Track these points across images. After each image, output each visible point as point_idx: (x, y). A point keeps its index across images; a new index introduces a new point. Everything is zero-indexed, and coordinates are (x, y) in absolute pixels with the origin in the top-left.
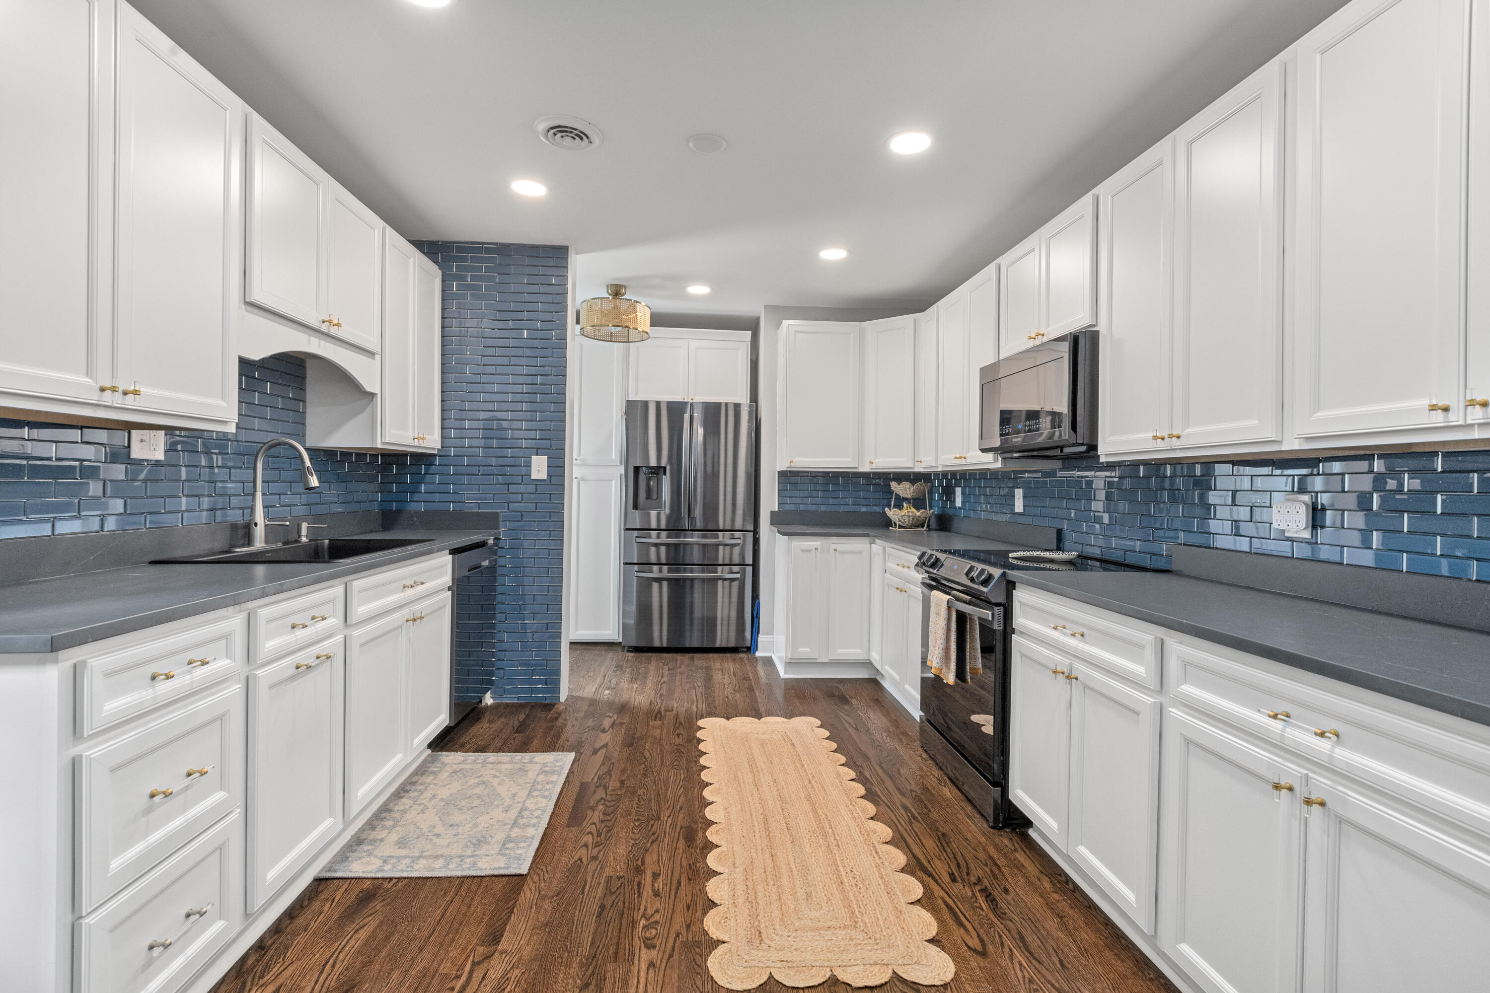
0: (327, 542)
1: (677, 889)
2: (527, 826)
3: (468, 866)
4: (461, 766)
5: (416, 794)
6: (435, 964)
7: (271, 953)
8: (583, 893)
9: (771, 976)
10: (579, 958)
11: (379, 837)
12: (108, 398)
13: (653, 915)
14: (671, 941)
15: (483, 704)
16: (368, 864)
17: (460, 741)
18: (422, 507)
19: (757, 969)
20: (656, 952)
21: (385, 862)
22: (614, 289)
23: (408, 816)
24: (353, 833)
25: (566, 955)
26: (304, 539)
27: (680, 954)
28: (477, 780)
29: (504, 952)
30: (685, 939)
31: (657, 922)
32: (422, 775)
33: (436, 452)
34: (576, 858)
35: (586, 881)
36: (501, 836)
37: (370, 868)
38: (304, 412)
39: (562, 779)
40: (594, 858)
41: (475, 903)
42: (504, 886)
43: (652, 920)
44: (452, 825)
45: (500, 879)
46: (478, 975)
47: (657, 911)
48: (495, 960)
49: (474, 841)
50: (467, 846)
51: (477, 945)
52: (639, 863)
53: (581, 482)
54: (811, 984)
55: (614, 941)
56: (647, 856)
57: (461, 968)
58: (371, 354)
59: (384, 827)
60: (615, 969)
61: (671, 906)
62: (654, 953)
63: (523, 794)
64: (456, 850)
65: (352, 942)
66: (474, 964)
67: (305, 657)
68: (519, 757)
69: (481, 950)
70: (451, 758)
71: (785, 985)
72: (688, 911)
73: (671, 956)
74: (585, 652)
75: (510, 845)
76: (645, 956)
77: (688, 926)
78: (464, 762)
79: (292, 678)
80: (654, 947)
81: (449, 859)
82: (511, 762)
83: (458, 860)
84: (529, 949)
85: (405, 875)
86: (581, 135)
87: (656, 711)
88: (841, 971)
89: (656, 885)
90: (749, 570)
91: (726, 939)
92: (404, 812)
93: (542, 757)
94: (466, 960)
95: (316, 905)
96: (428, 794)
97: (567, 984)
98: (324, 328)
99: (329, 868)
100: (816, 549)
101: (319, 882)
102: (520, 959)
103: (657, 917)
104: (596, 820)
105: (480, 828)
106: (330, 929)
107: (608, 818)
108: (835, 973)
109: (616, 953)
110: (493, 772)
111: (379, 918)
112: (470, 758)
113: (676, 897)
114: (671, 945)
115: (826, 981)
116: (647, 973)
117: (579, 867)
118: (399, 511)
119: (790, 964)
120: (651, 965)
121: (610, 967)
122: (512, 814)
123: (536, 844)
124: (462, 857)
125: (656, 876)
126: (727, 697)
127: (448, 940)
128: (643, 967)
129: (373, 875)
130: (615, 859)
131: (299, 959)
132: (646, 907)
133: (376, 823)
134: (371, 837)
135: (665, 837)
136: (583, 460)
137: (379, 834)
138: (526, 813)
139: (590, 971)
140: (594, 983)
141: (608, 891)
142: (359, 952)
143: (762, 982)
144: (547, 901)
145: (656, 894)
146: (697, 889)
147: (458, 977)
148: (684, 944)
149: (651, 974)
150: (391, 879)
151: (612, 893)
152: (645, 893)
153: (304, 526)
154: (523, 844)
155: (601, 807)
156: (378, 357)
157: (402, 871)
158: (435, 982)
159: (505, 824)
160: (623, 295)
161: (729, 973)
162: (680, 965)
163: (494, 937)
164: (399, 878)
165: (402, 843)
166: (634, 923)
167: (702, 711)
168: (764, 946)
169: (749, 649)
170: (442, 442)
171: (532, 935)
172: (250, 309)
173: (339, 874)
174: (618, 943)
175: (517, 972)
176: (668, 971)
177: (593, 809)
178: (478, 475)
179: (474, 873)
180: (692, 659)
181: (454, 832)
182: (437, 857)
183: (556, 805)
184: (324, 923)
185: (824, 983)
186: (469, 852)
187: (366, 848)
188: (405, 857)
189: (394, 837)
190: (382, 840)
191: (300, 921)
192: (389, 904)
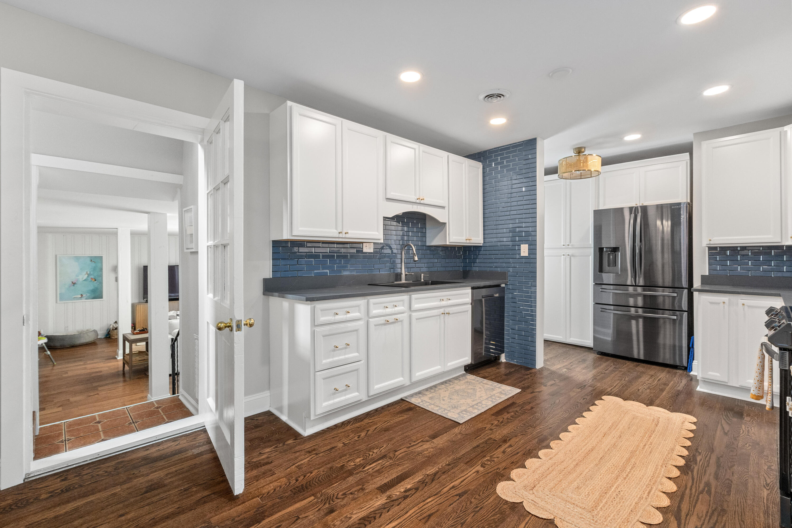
0: (430, 281)
1: (515, 455)
2: (476, 408)
3: (444, 413)
4: (471, 381)
5: (448, 385)
6: (412, 436)
7: (377, 413)
8: (475, 439)
9: (522, 503)
10: (454, 456)
11: (426, 394)
12: (341, 235)
13: (495, 458)
14: (493, 469)
15: (500, 361)
16: (417, 400)
17: (480, 372)
18: (477, 269)
19: (518, 496)
20: (483, 469)
21: (422, 401)
22: (577, 150)
23: (440, 391)
24: (420, 390)
25: (451, 453)
26: (422, 280)
27: (492, 475)
28: (472, 387)
29: (433, 442)
30: (499, 472)
31: (494, 461)
32: (455, 380)
33: (482, 245)
34: (484, 427)
35: (481, 435)
36: (464, 408)
37: (416, 402)
38: (425, 232)
39: (506, 398)
40: (491, 429)
41: (438, 425)
42: (451, 424)
43: (493, 459)
44: (451, 399)
45: (452, 421)
46: (420, 444)
47: (498, 457)
48: (428, 443)
49: (453, 406)
50: (450, 407)
51: (427, 436)
52: (508, 439)
53: (572, 257)
54: (537, 515)
55: (472, 458)
56: (515, 438)
57: (417, 440)
58: (443, 207)
59: (430, 391)
60: (463, 466)
61: (505, 459)
62: (482, 469)
63: (485, 398)
64: (445, 407)
65: (397, 419)
66: (422, 441)
67: (391, 319)
68: (496, 384)
69: (427, 438)
70: (470, 377)
71: (525, 509)
72: (511, 464)
73: (488, 473)
74: (572, 350)
75: (464, 412)
76: (479, 468)
77: (505, 468)
78: (474, 380)
79: (384, 324)
80: (484, 467)
81: (441, 408)
82: (491, 385)
83: (443, 410)
84: (441, 445)
85: (424, 407)
86: (499, 96)
87: (584, 385)
88: (560, 521)
89: (507, 449)
90: (685, 314)
91: (516, 480)
92: (440, 389)
93: (505, 387)
94: (421, 439)
95: (396, 406)
96: (452, 386)
97: (443, 461)
98: (418, 201)
99: (406, 397)
100: (724, 303)
101: (402, 400)
102: (436, 447)
103: (495, 459)
104: (505, 417)
105: (459, 403)
106: (394, 413)
107: (512, 419)
108: (555, 520)
109: (468, 462)
110: (481, 386)
111: (408, 416)
112: (477, 379)
113: (511, 457)
114: (492, 470)
115: (548, 519)
116: (474, 473)
117: (483, 430)
118: (469, 271)
119: (535, 504)
120: (478, 472)
121: (462, 464)
122: (474, 403)
123: (473, 416)
124: (445, 409)
125: (511, 446)
126: (639, 390)
127: (421, 431)
128: (474, 471)
129: (416, 404)
130: (499, 433)
131: (382, 417)
132: (495, 454)
133: (428, 389)
134: (424, 393)
135: (530, 435)
136: (572, 245)
137: (427, 393)
138: (480, 404)
139: (454, 462)
140: (452, 466)
141: (486, 442)
142: (396, 423)
143: (516, 502)
144: (460, 435)
145: (504, 452)
146: (524, 459)
147: (415, 442)
148: (497, 472)
149: (474, 474)
150: (420, 407)
151: (486, 443)
152: (499, 450)
153: (422, 275)
154: (469, 414)
155: (512, 414)
156: (447, 208)
157: (424, 406)
158: (407, 440)
159: (468, 405)
160: (583, 152)
161: (504, 491)
162: (488, 478)
163: (434, 437)
164: (422, 408)
165: (431, 398)
166: (485, 456)
167: (612, 392)
168: (531, 492)
169: (686, 369)
170: (484, 240)
171: (446, 442)
172: (388, 200)
173: (407, 400)
174: (472, 459)
175: (432, 450)
176: (481, 477)
177: (508, 413)
178: (498, 254)
179: (444, 416)
180: (637, 366)
181: (449, 401)
182: (437, 406)
183: (494, 406)
184: (394, 411)
185: (545, 519)
186: (449, 409)
187: (420, 395)
188: (428, 402)
189: (431, 395)
190: (426, 395)
191: (389, 408)
192: (414, 414)
